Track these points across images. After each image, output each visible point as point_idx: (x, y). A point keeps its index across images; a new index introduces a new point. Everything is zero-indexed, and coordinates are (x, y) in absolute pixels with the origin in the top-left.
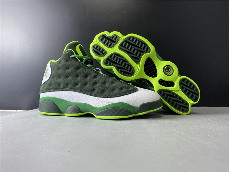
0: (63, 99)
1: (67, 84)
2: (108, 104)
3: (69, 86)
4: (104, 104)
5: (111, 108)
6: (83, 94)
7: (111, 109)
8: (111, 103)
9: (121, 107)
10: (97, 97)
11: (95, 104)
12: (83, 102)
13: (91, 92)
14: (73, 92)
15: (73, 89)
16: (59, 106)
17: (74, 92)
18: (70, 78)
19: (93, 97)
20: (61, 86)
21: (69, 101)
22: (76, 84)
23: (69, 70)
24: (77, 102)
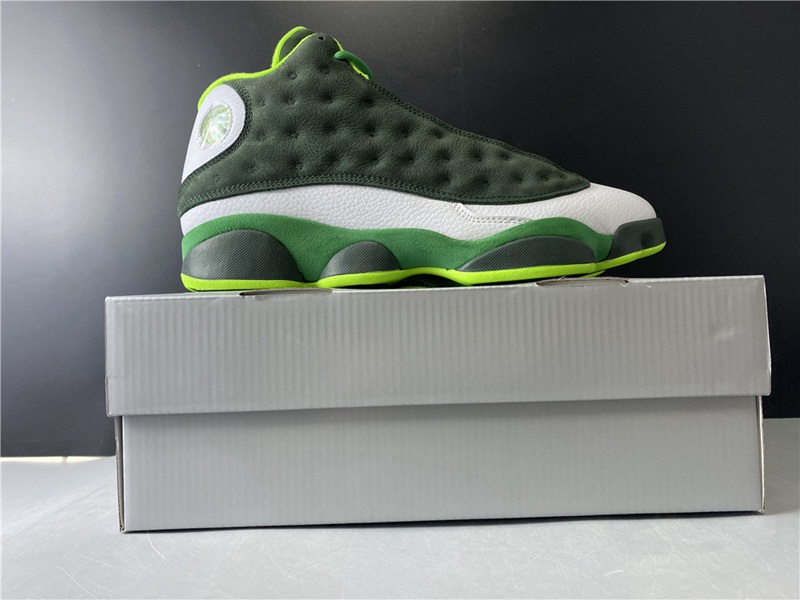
0: (315, 219)
1: (332, 158)
2: (511, 225)
3: (343, 164)
4: (498, 225)
5: (531, 238)
6: (403, 195)
7: (529, 242)
8: (522, 222)
9: (562, 231)
10: (464, 203)
11: (460, 227)
12: (406, 224)
13: (433, 186)
14: (358, 188)
15: (358, 176)
16: (297, 247)
17: (363, 188)
18: (342, 134)
19: (445, 203)
20: (305, 168)
21: (342, 226)
22: (372, 156)
23: (336, 105)
24: (377, 227)
